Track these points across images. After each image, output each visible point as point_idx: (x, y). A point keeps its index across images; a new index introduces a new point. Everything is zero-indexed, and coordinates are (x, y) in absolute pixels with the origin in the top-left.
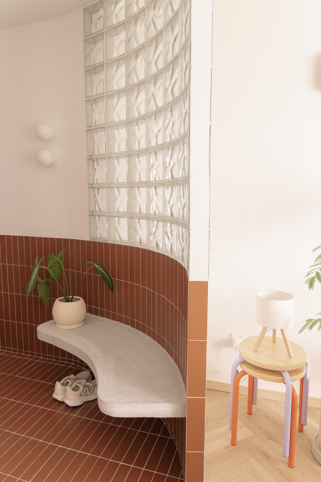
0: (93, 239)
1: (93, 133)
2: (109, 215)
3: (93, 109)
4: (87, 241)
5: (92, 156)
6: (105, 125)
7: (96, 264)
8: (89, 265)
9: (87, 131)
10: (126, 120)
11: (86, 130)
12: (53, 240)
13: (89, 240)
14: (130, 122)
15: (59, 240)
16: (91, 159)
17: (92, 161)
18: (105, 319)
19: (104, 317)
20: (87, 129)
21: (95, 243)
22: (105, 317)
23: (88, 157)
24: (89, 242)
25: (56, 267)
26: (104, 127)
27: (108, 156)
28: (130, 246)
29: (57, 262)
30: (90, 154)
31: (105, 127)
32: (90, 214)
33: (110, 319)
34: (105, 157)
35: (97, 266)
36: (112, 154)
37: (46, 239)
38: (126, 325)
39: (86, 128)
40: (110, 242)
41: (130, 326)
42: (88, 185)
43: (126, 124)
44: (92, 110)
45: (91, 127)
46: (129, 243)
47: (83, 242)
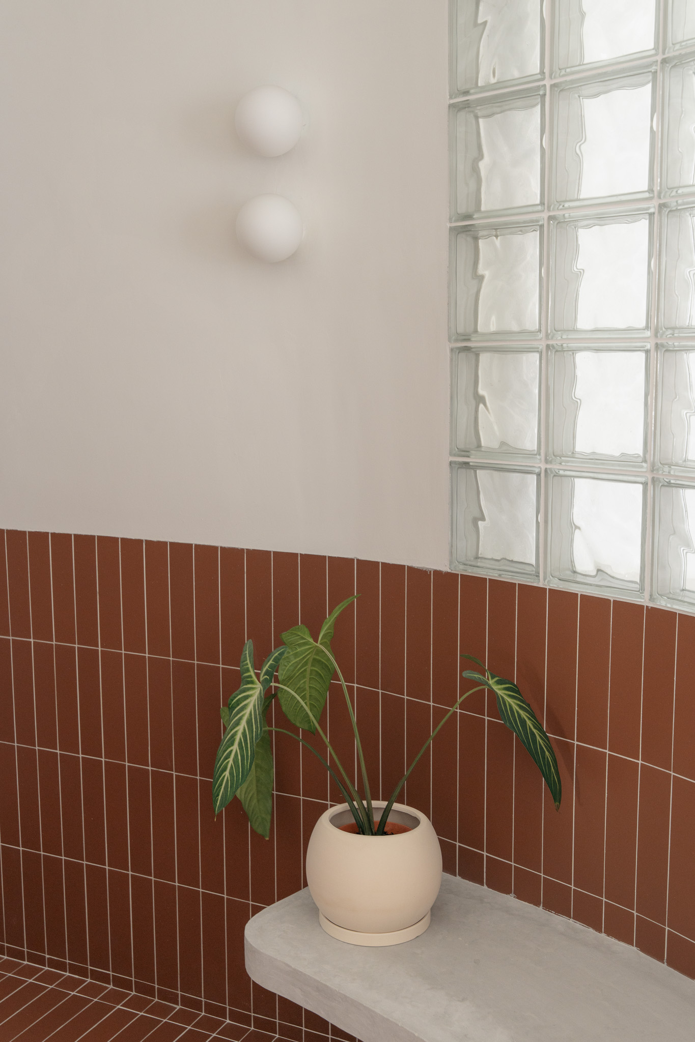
0: (462, 567)
1: (477, 117)
2: (548, 466)
3: (480, 21)
4: (437, 573)
5: (469, 217)
6: (543, 79)
7: (492, 678)
8: (468, 684)
9: (455, 108)
10: (653, 52)
11: (451, 106)
12: (286, 560)
13: (445, 568)
14: (674, 58)
15: (313, 562)
16: (466, 229)
17: (469, 239)
18: (511, 900)
19: (507, 891)
20: (452, 101)
21: (474, 584)
22: (513, 895)
23: (457, 221)
24: (445, 580)
25: (308, 676)
26: (538, 88)
27: (552, 214)
28: (651, 605)
29: (314, 659)
30: (462, 210)
31: (545, 90)
32: (455, 462)
33: (537, 904)
34: (537, 221)
35: (500, 687)
36: (570, 208)
37: (259, 557)
38: (617, 941)
39: (451, 98)
40: (549, 581)
41: (635, 948)
42: (450, 341)
43: (653, 69)
44: (476, 24)
45: (472, 91)
46: (647, 594)
47: (419, 575)
